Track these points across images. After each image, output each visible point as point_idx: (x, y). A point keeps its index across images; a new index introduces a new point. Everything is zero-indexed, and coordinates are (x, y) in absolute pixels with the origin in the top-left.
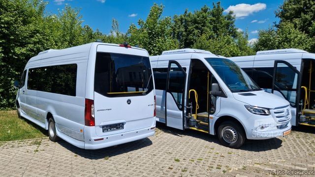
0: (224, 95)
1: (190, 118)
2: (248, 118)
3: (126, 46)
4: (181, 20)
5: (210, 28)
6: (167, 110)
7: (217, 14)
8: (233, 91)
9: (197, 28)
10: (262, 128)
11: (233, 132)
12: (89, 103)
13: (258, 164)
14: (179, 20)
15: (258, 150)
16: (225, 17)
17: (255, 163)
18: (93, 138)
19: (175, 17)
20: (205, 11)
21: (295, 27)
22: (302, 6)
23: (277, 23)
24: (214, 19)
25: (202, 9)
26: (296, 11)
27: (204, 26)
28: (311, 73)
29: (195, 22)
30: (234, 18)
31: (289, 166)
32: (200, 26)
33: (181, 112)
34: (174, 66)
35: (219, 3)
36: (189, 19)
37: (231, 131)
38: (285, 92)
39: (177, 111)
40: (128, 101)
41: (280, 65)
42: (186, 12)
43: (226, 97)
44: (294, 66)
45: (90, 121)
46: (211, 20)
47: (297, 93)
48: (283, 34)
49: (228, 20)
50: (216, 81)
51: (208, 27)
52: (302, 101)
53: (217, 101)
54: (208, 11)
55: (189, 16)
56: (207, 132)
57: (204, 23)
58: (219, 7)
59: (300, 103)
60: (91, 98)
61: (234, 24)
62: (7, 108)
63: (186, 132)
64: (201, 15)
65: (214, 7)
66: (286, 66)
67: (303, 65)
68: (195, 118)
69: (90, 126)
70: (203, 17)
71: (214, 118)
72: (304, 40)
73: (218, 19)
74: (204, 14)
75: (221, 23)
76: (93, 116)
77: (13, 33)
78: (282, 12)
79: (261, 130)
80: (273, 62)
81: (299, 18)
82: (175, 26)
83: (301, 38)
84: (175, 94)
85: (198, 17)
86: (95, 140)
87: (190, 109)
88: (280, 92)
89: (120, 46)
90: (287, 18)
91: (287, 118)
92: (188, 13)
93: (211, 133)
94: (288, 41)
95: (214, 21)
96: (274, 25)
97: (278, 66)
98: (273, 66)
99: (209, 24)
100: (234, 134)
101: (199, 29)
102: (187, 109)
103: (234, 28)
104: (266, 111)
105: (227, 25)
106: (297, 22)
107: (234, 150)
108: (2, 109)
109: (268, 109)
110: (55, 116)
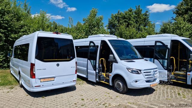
0: (116, 62)
1: (101, 75)
2: (128, 75)
3: (57, 33)
4: (116, 17)
5: (134, 21)
6: (88, 70)
7: (138, 13)
8: (121, 60)
9: (125, 21)
10: (136, 81)
11: (121, 84)
12: (33, 65)
13: (130, 103)
14: (114, 17)
15: (135, 95)
16: (143, 15)
17: (128, 103)
18: (34, 85)
19: (112, 15)
20: (131, 11)
21: (184, 20)
22: (189, 7)
23: (174, 18)
24: (137, 16)
25: (129, 10)
26: (185, 10)
27: (130, 20)
28: (179, 48)
29: (124, 18)
30: (149, 15)
31: (147, 105)
32: (127, 20)
33: (95, 72)
34: (92, 44)
35: (139, 6)
36: (120, 16)
37: (120, 83)
38: (161, 61)
39: (93, 71)
40: (57, 65)
41: (158, 44)
42: (119, 12)
43: (118, 63)
44: (166, 44)
45: (33, 76)
46: (134, 16)
47: (167, 61)
48: (176, 25)
49: (145, 16)
50: (113, 54)
51: (132, 21)
52: (171, 66)
53: (113, 65)
54: (133, 11)
55: (120, 14)
56: (109, 84)
57: (130, 18)
58: (139, 8)
59: (170, 67)
60: (33, 63)
61: (149, 19)
62: (7, 68)
63: (98, 83)
64: (128, 14)
65: (137, 9)
66: (161, 44)
67: (172, 44)
68: (105, 75)
69: (32, 78)
70: (129, 14)
71: (111, 75)
72: (189, 28)
73: (138, 16)
74: (130, 13)
75: (141, 18)
76: (34, 73)
77: (10, 26)
78: (177, 11)
79: (135, 83)
80: (154, 42)
81: (187, 14)
82: (112, 20)
83: (188, 27)
84: (92, 61)
85: (126, 15)
86: (35, 86)
87: (100, 70)
88: (158, 60)
89: (53, 33)
90: (180, 14)
91: (154, 76)
92: (120, 12)
93: (110, 85)
94: (179, 29)
95: (136, 17)
96: (172, 19)
97: (157, 45)
98: (154, 45)
99: (132, 19)
100: (121, 85)
101: (127, 22)
102: (99, 70)
103: (149, 21)
104: (139, 71)
105: (145, 19)
106: (186, 17)
107: (121, 95)
108: (4, 69)
109: (140, 70)
110: (21, 73)
